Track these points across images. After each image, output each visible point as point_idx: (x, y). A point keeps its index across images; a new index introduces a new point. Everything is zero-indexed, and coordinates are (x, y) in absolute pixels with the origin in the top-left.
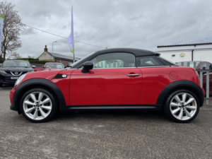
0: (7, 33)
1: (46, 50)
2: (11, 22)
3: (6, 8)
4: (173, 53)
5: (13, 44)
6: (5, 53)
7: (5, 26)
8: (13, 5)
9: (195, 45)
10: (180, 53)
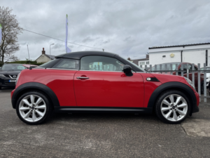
0: (5, 36)
1: (44, 52)
2: (9, 26)
3: (3, 13)
4: (164, 54)
5: (11, 48)
6: (3, 56)
7: (3, 30)
8: (10, 9)
9: (184, 46)
10: (171, 53)
